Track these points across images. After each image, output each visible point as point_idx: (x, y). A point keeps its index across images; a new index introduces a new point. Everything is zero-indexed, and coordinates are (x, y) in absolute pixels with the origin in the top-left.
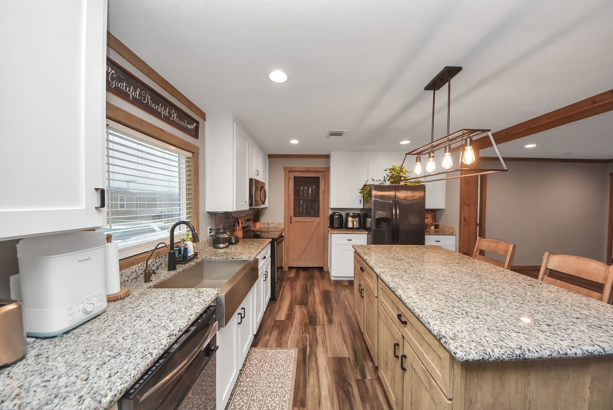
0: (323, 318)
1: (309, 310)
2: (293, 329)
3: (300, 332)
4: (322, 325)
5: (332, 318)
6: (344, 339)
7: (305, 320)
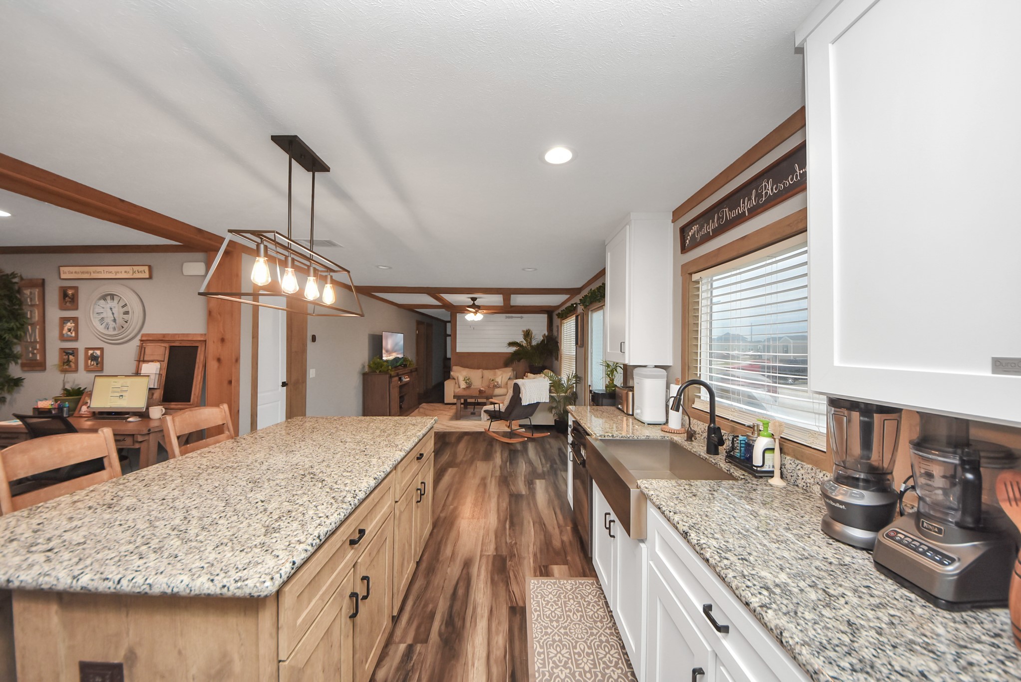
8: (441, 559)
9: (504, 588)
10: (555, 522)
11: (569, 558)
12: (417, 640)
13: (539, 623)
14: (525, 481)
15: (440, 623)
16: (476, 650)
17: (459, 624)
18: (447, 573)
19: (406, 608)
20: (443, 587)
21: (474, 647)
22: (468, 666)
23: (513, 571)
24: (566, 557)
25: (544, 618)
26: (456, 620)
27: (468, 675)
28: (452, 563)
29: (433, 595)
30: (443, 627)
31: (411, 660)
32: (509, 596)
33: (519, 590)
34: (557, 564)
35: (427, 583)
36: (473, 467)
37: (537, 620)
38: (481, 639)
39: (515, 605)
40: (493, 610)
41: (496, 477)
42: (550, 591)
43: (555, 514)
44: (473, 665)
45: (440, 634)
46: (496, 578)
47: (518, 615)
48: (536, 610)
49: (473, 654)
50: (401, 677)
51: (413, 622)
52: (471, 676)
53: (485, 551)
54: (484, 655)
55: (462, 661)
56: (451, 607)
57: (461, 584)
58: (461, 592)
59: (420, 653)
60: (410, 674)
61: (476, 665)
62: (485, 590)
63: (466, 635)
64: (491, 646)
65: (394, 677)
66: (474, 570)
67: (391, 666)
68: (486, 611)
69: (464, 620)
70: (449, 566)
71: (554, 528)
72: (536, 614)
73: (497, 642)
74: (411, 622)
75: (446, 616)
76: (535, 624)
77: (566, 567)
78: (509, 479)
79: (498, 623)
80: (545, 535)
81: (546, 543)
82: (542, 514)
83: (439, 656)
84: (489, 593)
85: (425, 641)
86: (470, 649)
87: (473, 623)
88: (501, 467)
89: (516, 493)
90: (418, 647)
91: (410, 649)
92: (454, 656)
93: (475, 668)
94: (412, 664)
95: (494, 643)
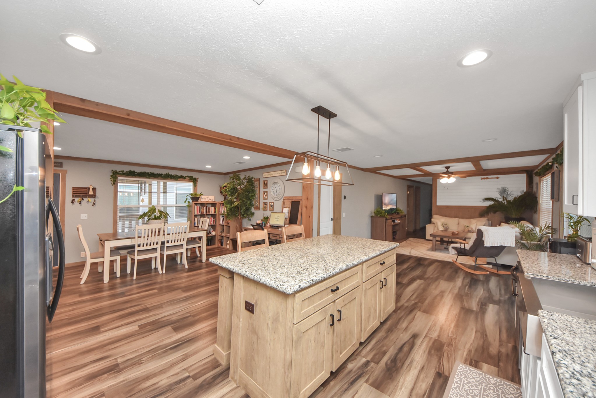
0: (422, 342)
1: (438, 362)
2: (468, 346)
3: (459, 341)
4: (428, 337)
5: (410, 338)
6: (414, 319)
7: (449, 350)
8: (398, 327)
9: (437, 360)
10: (498, 337)
11: (501, 364)
12: (372, 360)
13: (457, 391)
14: (478, 302)
15: (388, 359)
16: (405, 382)
17: (399, 364)
18: (400, 336)
19: (371, 343)
20: (395, 342)
21: (404, 380)
22: (397, 388)
23: (447, 353)
24: (499, 363)
25: (462, 390)
26: (398, 362)
27: (396, 392)
28: (404, 332)
29: (388, 343)
30: (389, 362)
31: (367, 367)
32: (439, 366)
33: (448, 366)
34: (488, 364)
35: (387, 336)
36: (437, 283)
37: (456, 388)
38: (411, 378)
39: (441, 372)
40: (425, 368)
41: (453, 293)
42: (474, 377)
43: (500, 331)
44: (401, 389)
45: (386, 364)
46: (433, 352)
47: (442, 379)
48: (457, 383)
49: (403, 384)
50: (360, 373)
51: (372, 352)
52: (397, 393)
53: (430, 334)
54: (410, 387)
55: (395, 383)
56: (397, 354)
57: (407, 345)
58: (406, 349)
59: (372, 367)
60: (364, 374)
61: (403, 389)
62: (422, 356)
63: (402, 372)
64: (416, 385)
65: (356, 371)
66: (418, 342)
67: (356, 366)
68: (419, 366)
69: (403, 364)
70: (402, 333)
71: (495, 341)
72: (456, 385)
73: (421, 386)
74: (372, 351)
75: (392, 357)
76: (453, 390)
77: (497, 369)
78: (464, 297)
79: (426, 377)
80: (484, 343)
81: (483, 347)
82: (486, 328)
83: (382, 374)
84: (424, 357)
85: (377, 363)
86: (402, 380)
87: (408, 369)
88: (460, 288)
89: (467, 308)
90: (372, 364)
91: (367, 363)
92: (391, 379)
93: (402, 391)
94: (366, 370)
95: (419, 385)
